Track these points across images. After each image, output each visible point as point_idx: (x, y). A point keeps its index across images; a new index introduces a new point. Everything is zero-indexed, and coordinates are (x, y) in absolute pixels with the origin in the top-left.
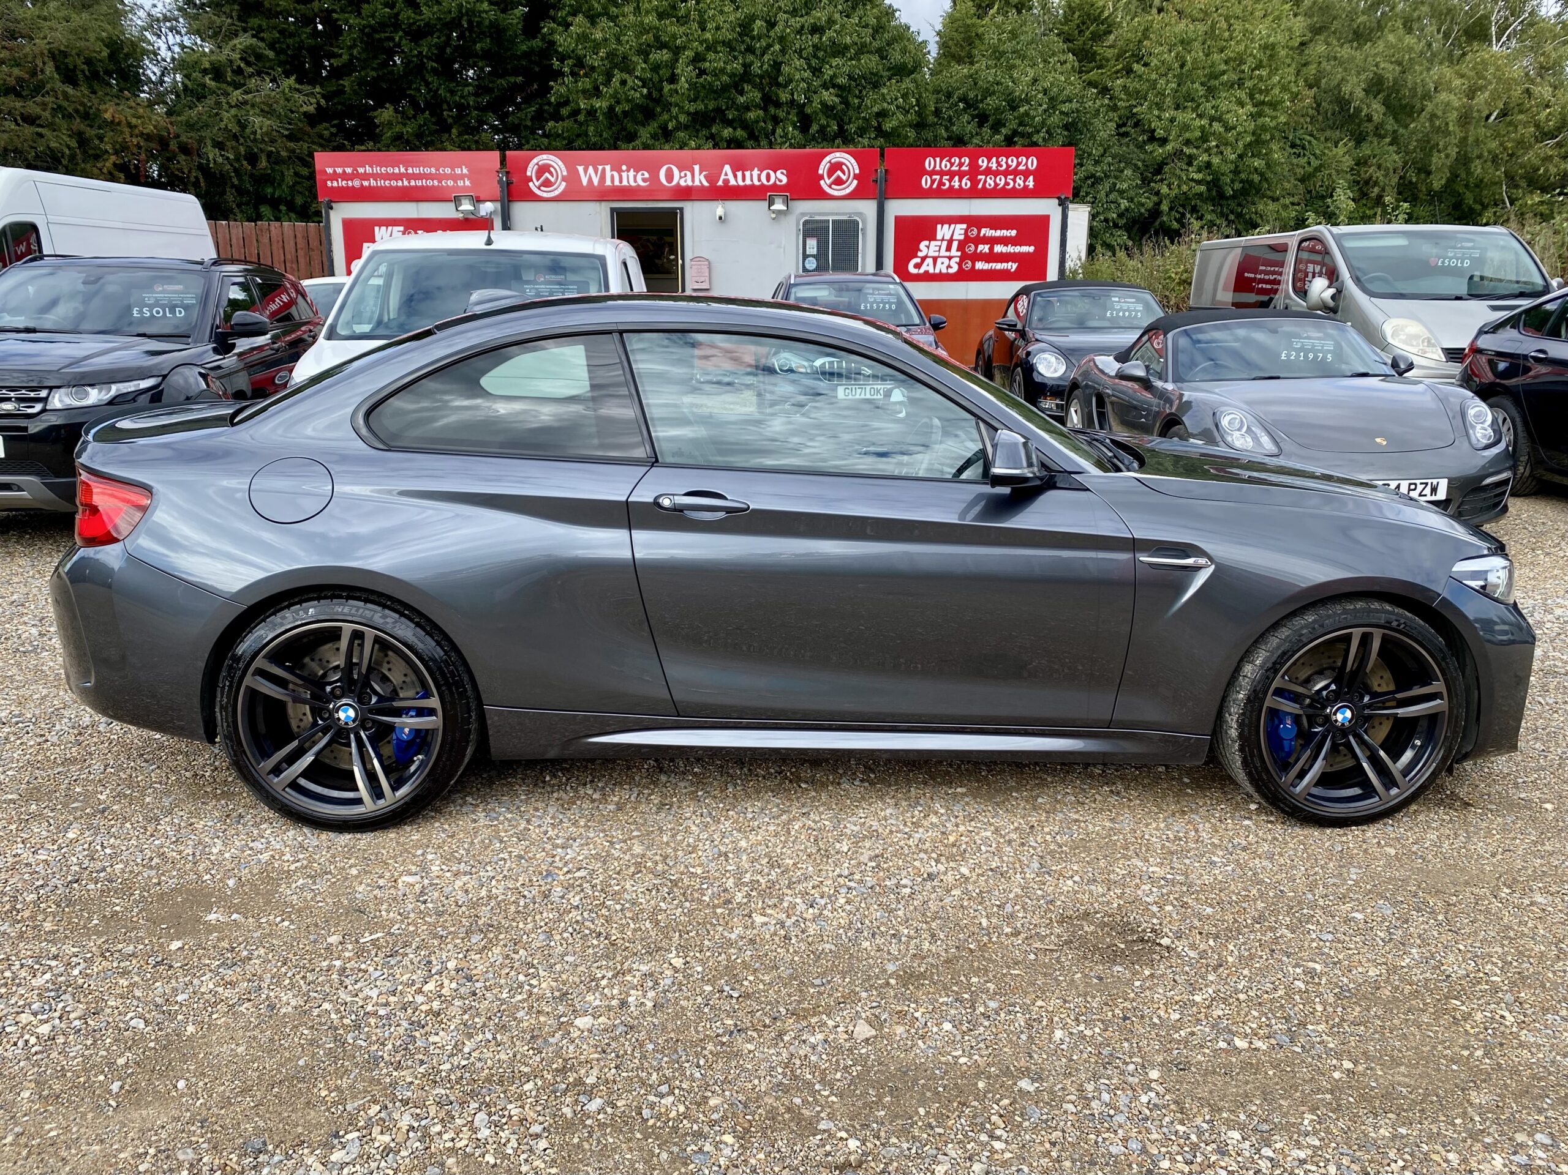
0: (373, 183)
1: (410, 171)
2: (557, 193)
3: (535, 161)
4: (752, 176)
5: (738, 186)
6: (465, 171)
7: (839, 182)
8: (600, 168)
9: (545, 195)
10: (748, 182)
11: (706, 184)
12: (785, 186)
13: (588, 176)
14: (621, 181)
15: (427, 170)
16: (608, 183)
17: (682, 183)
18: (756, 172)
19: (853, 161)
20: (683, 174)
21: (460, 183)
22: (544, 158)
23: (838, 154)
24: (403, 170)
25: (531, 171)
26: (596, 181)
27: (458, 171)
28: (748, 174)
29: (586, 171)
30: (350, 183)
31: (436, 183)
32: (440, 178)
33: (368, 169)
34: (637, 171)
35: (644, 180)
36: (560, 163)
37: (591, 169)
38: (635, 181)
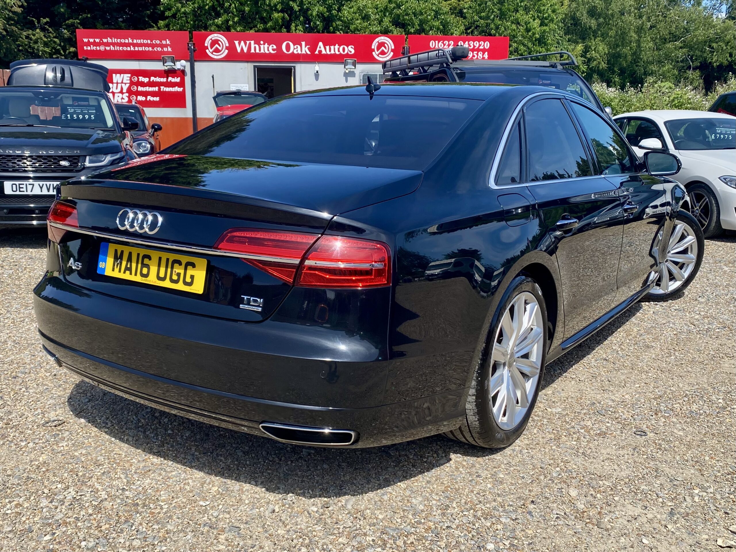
0: (112, 48)
1: (135, 41)
2: (223, 56)
3: (210, 37)
4: (334, 48)
5: (327, 54)
6: (168, 42)
7: (383, 53)
8: (248, 42)
9: (215, 57)
10: (332, 52)
11: (309, 53)
12: (353, 54)
13: (241, 46)
14: (260, 50)
15: (145, 41)
16: (253, 51)
17: (295, 52)
18: (337, 47)
19: (391, 42)
20: (295, 47)
21: (165, 49)
22: (215, 36)
23: (382, 38)
24: (130, 41)
25: (207, 43)
26: (245, 50)
27: (164, 42)
28: (332, 47)
29: (239, 44)
30: (98, 48)
31: (150, 49)
32: (153, 46)
33: (110, 40)
34: (269, 44)
35: (273, 50)
36: (225, 39)
37: (242, 43)
38: (268, 50)
